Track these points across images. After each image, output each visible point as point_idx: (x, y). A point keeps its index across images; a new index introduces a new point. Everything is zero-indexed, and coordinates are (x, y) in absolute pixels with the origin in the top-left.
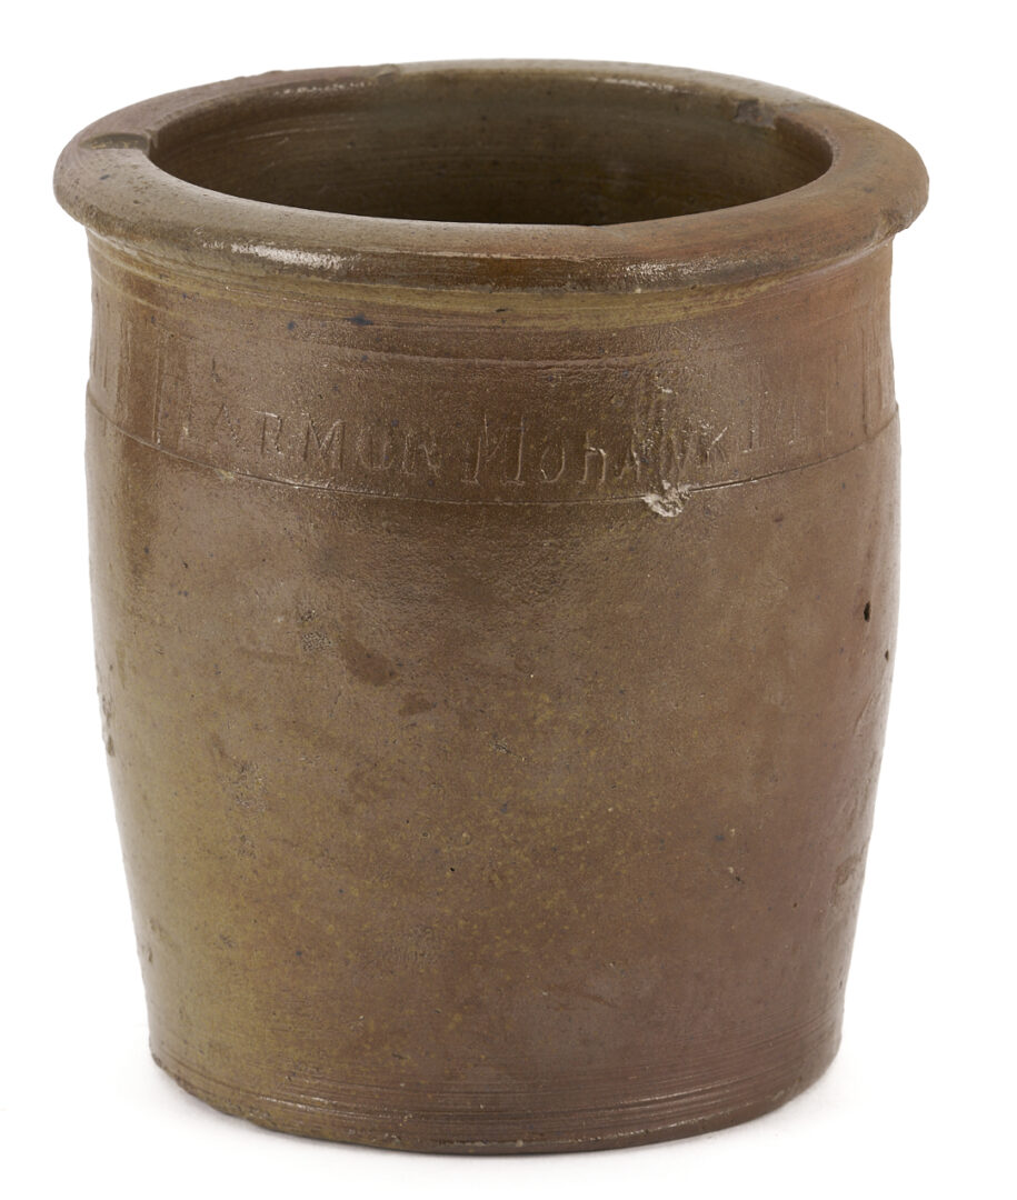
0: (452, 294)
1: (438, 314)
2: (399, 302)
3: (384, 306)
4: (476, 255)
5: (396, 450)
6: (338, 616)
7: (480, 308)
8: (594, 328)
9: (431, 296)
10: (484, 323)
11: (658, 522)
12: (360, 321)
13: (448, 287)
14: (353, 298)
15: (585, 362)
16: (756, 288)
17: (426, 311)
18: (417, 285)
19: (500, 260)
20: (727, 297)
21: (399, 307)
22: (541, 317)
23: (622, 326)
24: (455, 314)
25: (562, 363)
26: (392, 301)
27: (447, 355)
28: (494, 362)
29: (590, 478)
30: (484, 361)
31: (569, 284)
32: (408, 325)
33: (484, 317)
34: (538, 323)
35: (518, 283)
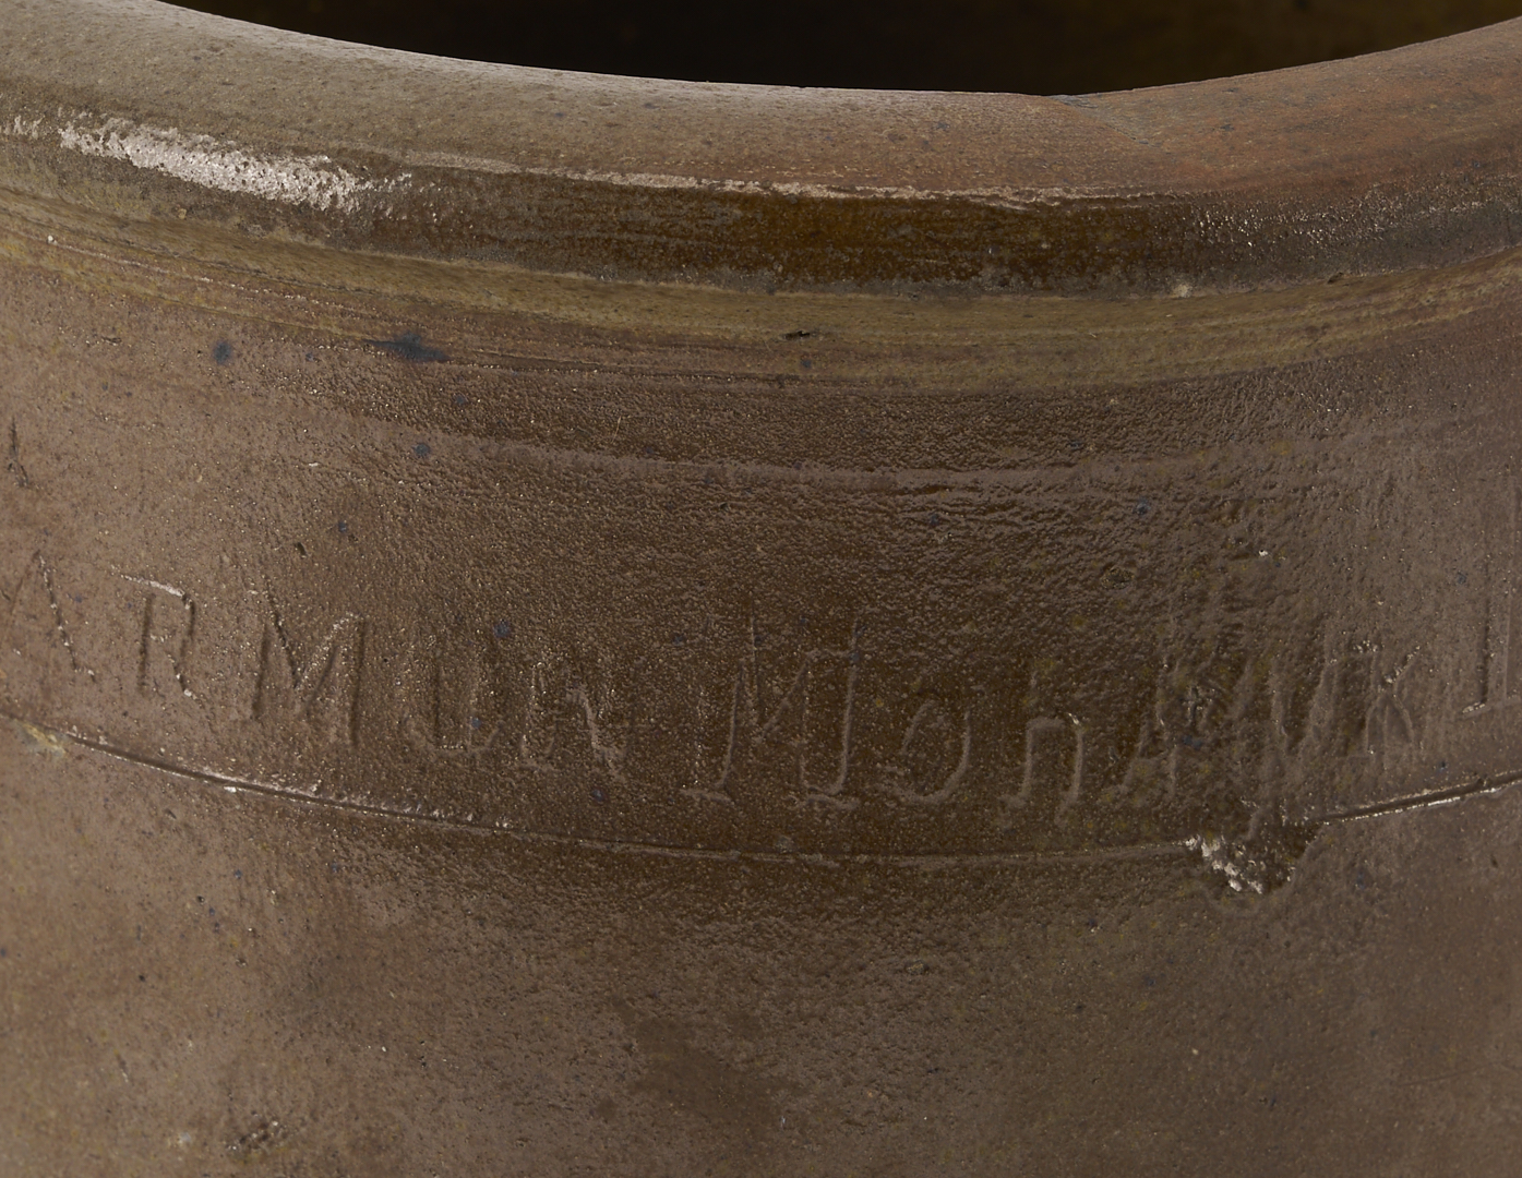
0: (662, 293)
1: (625, 339)
2: (518, 306)
3: (477, 314)
4: (731, 186)
5: (505, 699)
6: (341, 1141)
7: (742, 329)
8: (1059, 384)
9: (606, 293)
10: (749, 368)
11: (1225, 908)
12: (409, 349)
13: (652, 276)
14: (390, 289)
15: (1030, 474)
16: (1508, 270)
17: (592, 333)
18: (567, 267)
19: (800, 202)
20: (1428, 298)
21: (517, 316)
22: (909, 353)
23: (1135, 379)
24: (674, 342)
25: (965, 478)
26: (497, 301)
27: (650, 450)
28: (779, 471)
29: (1037, 791)
30: (751, 468)
31: (988, 271)
32: (541, 365)
33: (754, 350)
34: (900, 368)
35: (849, 268)
